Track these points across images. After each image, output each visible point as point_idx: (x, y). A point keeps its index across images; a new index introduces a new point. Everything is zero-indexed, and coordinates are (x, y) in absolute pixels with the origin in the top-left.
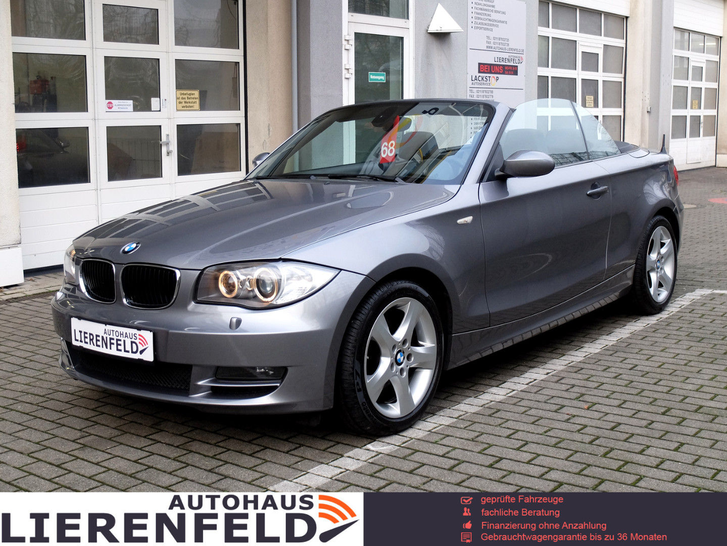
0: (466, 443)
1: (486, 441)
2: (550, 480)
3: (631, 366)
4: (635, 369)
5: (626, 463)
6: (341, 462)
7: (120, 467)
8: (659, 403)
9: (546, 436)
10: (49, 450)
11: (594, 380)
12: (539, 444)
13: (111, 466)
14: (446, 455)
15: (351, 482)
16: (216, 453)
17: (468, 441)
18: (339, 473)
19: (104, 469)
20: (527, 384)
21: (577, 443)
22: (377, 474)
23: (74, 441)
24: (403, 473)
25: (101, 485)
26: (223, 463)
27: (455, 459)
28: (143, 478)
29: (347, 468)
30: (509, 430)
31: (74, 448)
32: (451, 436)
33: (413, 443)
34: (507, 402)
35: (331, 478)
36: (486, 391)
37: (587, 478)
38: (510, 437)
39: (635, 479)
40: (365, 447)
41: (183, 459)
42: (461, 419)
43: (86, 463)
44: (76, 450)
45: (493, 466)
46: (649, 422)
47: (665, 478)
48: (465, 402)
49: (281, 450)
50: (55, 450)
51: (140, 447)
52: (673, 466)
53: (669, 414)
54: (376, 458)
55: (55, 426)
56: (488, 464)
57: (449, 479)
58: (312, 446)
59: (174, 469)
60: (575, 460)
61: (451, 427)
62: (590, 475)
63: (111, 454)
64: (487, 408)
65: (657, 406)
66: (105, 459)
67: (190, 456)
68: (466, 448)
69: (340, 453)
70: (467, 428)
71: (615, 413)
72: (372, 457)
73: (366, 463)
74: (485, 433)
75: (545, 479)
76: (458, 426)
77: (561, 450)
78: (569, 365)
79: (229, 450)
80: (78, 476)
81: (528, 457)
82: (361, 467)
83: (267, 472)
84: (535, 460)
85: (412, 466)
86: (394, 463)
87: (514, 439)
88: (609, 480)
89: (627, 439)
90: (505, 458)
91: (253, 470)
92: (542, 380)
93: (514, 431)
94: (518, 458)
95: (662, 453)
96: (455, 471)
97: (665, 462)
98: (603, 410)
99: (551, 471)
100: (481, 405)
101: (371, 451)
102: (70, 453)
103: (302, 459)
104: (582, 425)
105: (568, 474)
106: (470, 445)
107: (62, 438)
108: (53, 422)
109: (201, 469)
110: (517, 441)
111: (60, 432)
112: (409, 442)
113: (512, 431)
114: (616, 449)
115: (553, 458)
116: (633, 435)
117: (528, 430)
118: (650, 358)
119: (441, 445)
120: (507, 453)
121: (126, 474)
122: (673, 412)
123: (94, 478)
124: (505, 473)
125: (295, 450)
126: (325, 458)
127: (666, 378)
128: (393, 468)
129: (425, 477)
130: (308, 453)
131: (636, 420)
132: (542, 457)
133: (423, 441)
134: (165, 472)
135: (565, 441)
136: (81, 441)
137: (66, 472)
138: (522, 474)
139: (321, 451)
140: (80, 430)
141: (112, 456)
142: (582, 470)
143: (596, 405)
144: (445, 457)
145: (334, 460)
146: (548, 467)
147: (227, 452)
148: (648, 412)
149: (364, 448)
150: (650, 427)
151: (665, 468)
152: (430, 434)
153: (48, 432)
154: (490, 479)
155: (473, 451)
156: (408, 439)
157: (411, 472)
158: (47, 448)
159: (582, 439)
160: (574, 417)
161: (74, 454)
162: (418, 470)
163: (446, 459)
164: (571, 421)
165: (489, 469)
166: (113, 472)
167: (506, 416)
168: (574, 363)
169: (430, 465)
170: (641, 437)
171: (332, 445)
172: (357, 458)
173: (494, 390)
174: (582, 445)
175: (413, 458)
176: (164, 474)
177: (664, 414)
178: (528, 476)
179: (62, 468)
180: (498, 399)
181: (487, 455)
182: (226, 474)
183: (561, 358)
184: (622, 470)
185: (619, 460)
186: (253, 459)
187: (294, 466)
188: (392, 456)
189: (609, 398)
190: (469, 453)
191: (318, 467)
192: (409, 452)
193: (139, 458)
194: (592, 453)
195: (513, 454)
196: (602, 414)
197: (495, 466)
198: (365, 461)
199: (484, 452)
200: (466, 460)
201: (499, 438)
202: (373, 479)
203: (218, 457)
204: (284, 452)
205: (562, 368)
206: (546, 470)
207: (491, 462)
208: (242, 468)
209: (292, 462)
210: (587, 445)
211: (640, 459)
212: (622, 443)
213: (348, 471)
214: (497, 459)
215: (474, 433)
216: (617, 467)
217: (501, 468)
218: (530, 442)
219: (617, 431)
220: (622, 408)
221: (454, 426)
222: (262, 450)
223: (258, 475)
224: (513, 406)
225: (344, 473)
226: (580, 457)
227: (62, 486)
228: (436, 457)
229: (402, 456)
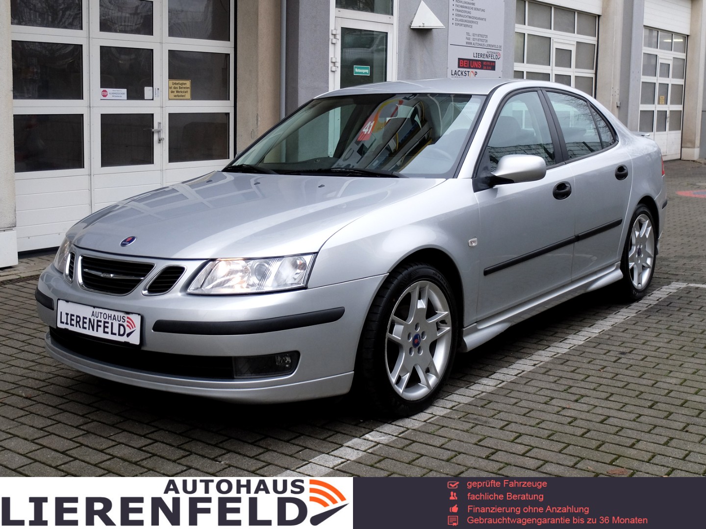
0: (461, 434)
1: (481, 432)
2: (546, 473)
3: (615, 359)
4: (619, 361)
5: (620, 456)
6: (341, 452)
7: (125, 455)
8: (645, 396)
9: (539, 428)
10: (53, 436)
11: (580, 372)
13: (116, 453)
14: (443, 446)
15: (353, 472)
16: (219, 441)
17: (463, 433)
18: (340, 462)
19: (109, 457)
20: (516, 375)
21: (571, 435)
22: (378, 465)
23: (77, 427)
24: (402, 463)
25: (107, 473)
26: (226, 451)
27: (452, 450)
28: (148, 466)
29: (347, 458)
30: (502, 422)
31: (78, 434)
32: (446, 427)
33: (410, 434)
34: (497, 393)
35: (333, 468)
36: (476, 382)
37: (581, 472)
38: (503, 429)
39: (628, 473)
40: (364, 437)
42: (455, 410)
43: (91, 450)
44: (80, 436)
45: (489, 458)
46: (637, 415)
48: (457, 392)
49: (281, 439)
50: (60, 436)
51: (143, 434)
52: (665, 460)
53: (656, 408)
54: (375, 448)
55: (58, 411)
56: (484, 455)
57: (447, 470)
58: (312, 435)
59: (178, 457)
60: (568, 452)
61: (445, 417)
62: (584, 468)
63: (115, 441)
64: (479, 398)
65: (644, 399)
66: (110, 446)
67: (192, 444)
68: (462, 439)
69: (340, 443)
70: (462, 419)
71: (603, 406)
72: (372, 447)
73: (365, 453)
74: (480, 424)
75: (541, 472)
76: (452, 416)
77: (555, 442)
78: (555, 357)
79: (231, 438)
80: (83, 463)
81: (521, 449)
82: (361, 457)
83: (269, 461)
84: (530, 453)
85: (412, 456)
86: (393, 453)
87: (507, 430)
89: (617, 432)
90: (500, 450)
91: (256, 459)
92: (530, 372)
93: (507, 422)
94: (514, 450)
95: (652, 447)
96: (454, 463)
97: (656, 457)
98: (592, 403)
99: (547, 464)
100: (472, 396)
101: (370, 441)
102: (74, 439)
103: (304, 448)
104: (572, 417)
105: (563, 467)
106: (465, 436)
107: (65, 424)
108: (55, 407)
109: (206, 457)
110: (511, 433)
111: (64, 417)
112: (406, 432)
113: (506, 423)
116: (623, 428)
117: (520, 422)
118: (632, 351)
119: (437, 435)
120: (502, 444)
121: (130, 462)
122: (660, 406)
123: (100, 465)
124: (502, 465)
125: (296, 439)
126: (325, 447)
127: (649, 371)
128: (392, 459)
129: (424, 467)
130: (309, 443)
131: (624, 413)
132: (535, 450)
133: (419, 431)
134: (169, 460)
135: (558, 434)
136: (84, 427)
137: (71, 459)
138: (517, 466)
139: (321, 441)
140: (83, 416)
141: (116, 443)
142: (576, 464)
143: (584, 398)
144: (444, 449)
145: (334, 450)
146: (543, 460)
147: (230, 440)
148: (635, 405)
149: (362, 437)
150: (638, 420)
151: (657, 463)
152: (425, 425)
153: (51, 417)
154: (488, 471)
156: (405, 429)
157: (410, 463)
158: (51, 433)
159: (574, 432)
160: (564, 409)
161: (79, 441)
162: (417, 461)
164: (561, 413)
165: (487, 461)
166: (118, 460)
167: (498, 407)
168: (560, 354)
169: (428, 456)
170: (631, 431)
171: (331, 434)
172: (356, 448)
173: (485, 381)
174: (574, 438)
175: (411, 449)
177: (651, 407)
179: (67, 455)
180: (489, 390)
181: (483, 446)
183: (547, 350)
184: (615, 463)
185: (611, 454)
186: (255, 449)
187: (296, 455)
188: (390, 446)
189: (597, 391)
190: (465, 445)
191: (319, 457)
193: (143, 445)
194: (585, 446)
195: (507, 446)
196: (591, 407)
197: (492, 458)
198: (365, 451)
199: (480, 444)
200: (463, 451)
201: (493, 429)
202: (373, 470)
203: (221, 445)
204: (284, 441)
205: (547, 359)
206: (541, 462)
207: (487, 454)
208: (244, 457)
209: (294, 452)
210: (579, 438)
211: (632, 452)
212: (612, 436)
213: (349, 462)
214: (493, 450)
215: (468, 424)
216: (610, 461)
217: (498, 460)
218: (523, 434)
219: (606, 424)
220: (610, 401)
221: (449, 416)
222: (263, 438)
223: (261, 464)
224: (504, 397)
225: (345, 463)
226: (573, 449)
227: (68, 473)
228: (433, 448)
229: (400, 446)
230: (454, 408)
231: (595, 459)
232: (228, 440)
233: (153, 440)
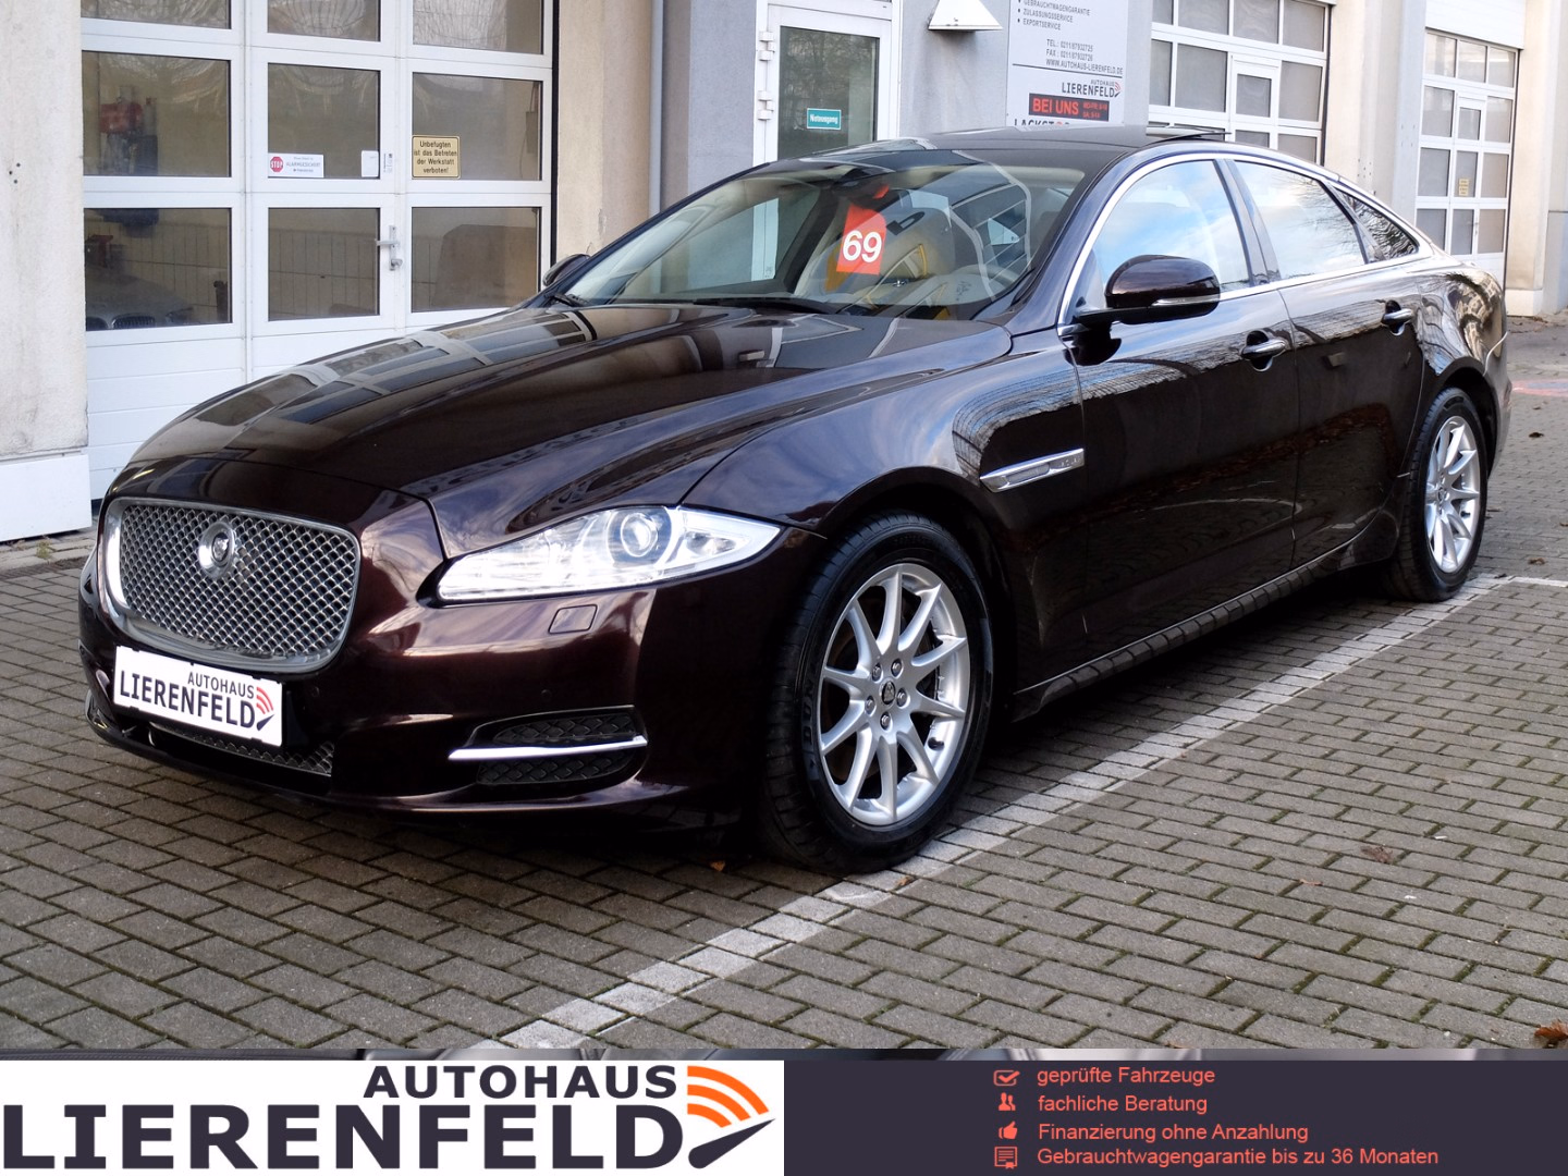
0: (1028, 889)
1: (1070, 885)
2: (1206, 972)
3: (1356, 734)
4: (1365, 739)
5: (1360, 937)
6: (773, 924)
7: (317, 926)
8: (1418, 812)
9: (1192, 877)
10: (167, 887)
11: (1282, 761)
13: (298, 924)
14: (990, 915)
15: (798, 967)
16: (516, 901)
17: (1032, 886)
18: (771, 947)
20: (1146, 767)
21: (1255, 893)
22: (850, 952)
23: (216, 868)
24: (903, 949)
25: (282, 964)
26: (530, 922)
27: (1008, 923)
28: (365, 952)
29: (787, 938)
30: (1114, 864)
31: (218, 883)
32: (997, 874)
33: (920, 888)
34: (1106, 804)
35: (756, 959)
36: (1061, 781)
37: (1280, 969)
38: (1118, 878)
39: (1380, 973)
40: (822, 894)
41: (446, 911)
42: (1015, 839)
43: (246, 916)
44: (222, 887)
45: (1087, 939)
46: (1402, 851)
47: (1442, 972)
48: (1020, 801)
49: (648, 896)
51: (356, 884)
52: (1456, 947)
53: (1440, 837)
54: (845, 917)
55: (176, 835)
56: (1076, 934)
57: (998, 965)
58: (712, 889)
59: (429, 933)
60: (1253, 929)
61: (996, 854)
62: (1286, 961)
63: (297, 898)
64: (1066, 815)
65: (1415, 818)
66: (286, 907)
67: (460, 905)
68: (1030, 900)
69: (771, 905)
70: (1029, 857)
71: (1328, 832)
72: (838, 916)
73: (824, 927)
74: (1068, 869)
75: (1194, 969)
76: (1010, 852)
77: (1225, 907)
78: (1229, 728)
79: (540, 894)
80: (231, 942)
81: (1156, 921)
82: (817, 936)
83: (622, 943)
84: (1173, 929)
85: (923, 935)
86: (885, 928)
87: (1124, 881)
88: (1327, 974)
89: (1358, 886)
90: (1110, 924)
91: (593, 938)
92: (1176, 760)
93: (1125, 866)
94: (1138, 923)
95: (1431, 919)
96: (1011, 949)
97: (1439, 939)
98: (1305, 825)
99: (1208, 953)
100: (1052, 810)
101: (834, 901)
102: (210, 894)
103: (695, 917)
104: (1264, 855)
105: (1241, 959)
106: (1037, 894)
107: (191, 861)
108: (169, 826)
109: (488, 933)
110: (1133, 888)
111: (189, 848)
112: (912, 885)
113: (1123, 866)
114: (1338, 908)
116: (1369, 879)
117: (1154, 864)
118: (1394, 717)
119: (977, 891)
120: (1114, 911)
121: (330, 942)
122: (1449, 833)
123: (266, 947)
124: (1113, 954)
125: (679, 898)
126: (740, 915)
127: (1428, 760)
128: (882, 940)
129: (948, 958)
130: (707, 904)
132: (1185, 923)
133: (940, 882)
134: (410, 938)
135: (1230, 891)
136: (232, 869)
137: (205, 934)
138: (1145, 957)
139: (732, 901)
140: (229, 845)
141: (300, 903)
142: (1271, 951)
143: (1291, 815)
144: (991, 919)
145: (760, 921)
146: (1200, 945)
147: (539, 899)
148: (1396, 831)
149: (818, 895)
150: (1403, 862)
151: (1440, 951)
152: (950, 870)
153: (163, 848)
154: (1085, 967)
155: (1044, 908)
156: (910, 878)
157: (919, 948)
158: (163, 881)
159: (1267, 887)
160: (1246, 838)
161: (220, 896)
162: (934, 945)
163: (990, 922)
164: (1241, 846)
165: (1081, 945)
166: (304, 936)
167: (1107, 833)
168: (1239, 724)
169: (957, 934)
170: (1384, 883)
171: (754, 887)
172: (806, 917)
173: (1079, 778)
174: (1267, 898)
175: (921, 920)
176: (410, 942)
177: (1429, 835)
178: (1161, 961)
179: (196, 926)
180: (1088, 797)
181: (1075, 915)
182: (538, 944)
183: (1212, 714)
184: (1351, 951)
185: (1344, 932)
186: (592, 916)
187: (677, 932)
188: (878, 914)
189: (1316, 800)
190: (1036, 911)
191: (726, 934)
192: (912, 904)
193: (356, 907)
194: (1291, 915)
195: (1126, 915)
196: (1303, 835)
197: (1092, 939)
198: (824, 924)
199: (1067, 909)
200: (1031, 924)
201: (1095, 879)
202: (841, 962)
203: (519, 908)
204: (655, 901)
205: (1213, 734)
206: (1196, 949)
207: (1083, 930)
208: (571, 934)
209: (674, 923)
210: (1277, 899)
211: (1388, 929)
212: (1347, 895)
213: (790, 945)
214: (1095, 923)
215: (1042, 868)
216: (1341, 946)
217: (1104, 943)
218: (1160, 890)
219: (1335, 870)
220: (1344, 821)
221: (1002, 852)
222: (610, 895)
223: (602, 949)
224: (1120, 813)
225: (782, 949)
226: (1264, 922)
227: (199, 964)
228: (969, 917)
229: (898, 914)
230: (1013, 835)
231: (1311, 942)
232: (535, 897)
233: (378, 896)
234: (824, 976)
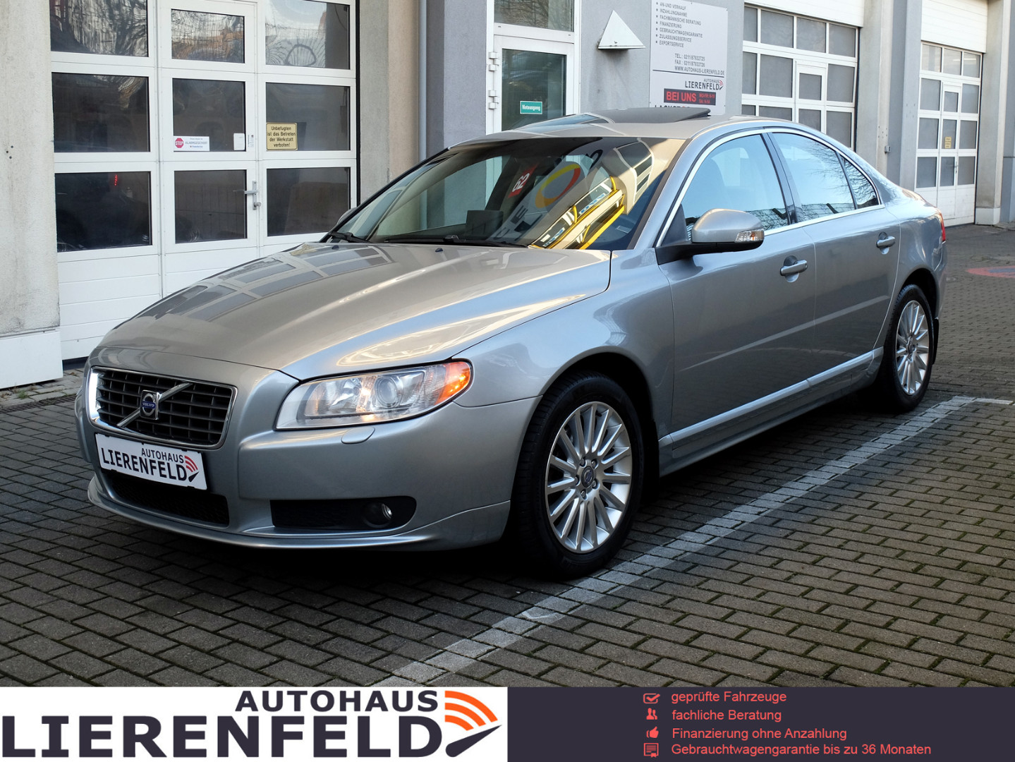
0: (653, 610)
1: (681, 608)
2: (767, 665)
3: (870, 504)
4: (876, 507)
5: (868, 641)
6: (489, 636)
7: (195, 640)
8: (908, 556)
9: (760, 601)
10: (99, 616)
11: (822, 523)
12: (750, 613)
13: (183, 639)
14: (628, 628)
15: (503, 664)
16: (323, 622)
17: (656, 608)
18: (486, 651)
20: (733, 528)
21: (802, 612)
22: (537, 654)
23: (132, 603)
24: (570, 652)
25: (170, 666)
26: (331, 636)
27: (640, 633)
28: (226, 656)
29: (497, 645)
30: (710, 593)
31: (133, 613)
32: (634, 601)
33: (584, 609)
34: (706, 554)
35: (476, 659)
36: (678, 538)
37: (815, 663)
38: (712, 603)
39: (880, 665)
40: (520, 615)
41: (279, 629)
42: (646, 577)
43: (149, 634)
44: (136, 615)
45: (690, 644)
46: (897, 583)
47: (920, 664)
48: (651, 552)
49: (408, 618)
50: (108, 615)
51: (221, 612)
52: (930, 646)
53: (922, 573)
54: (535, 630)
55: (107, 581)
56: (684, 640)
57: (632, 661)
58: (449, 613)
59: (267, 644)
60: (798, 636)
61: (633, 587)
62: (819, 657)
63: (182, 622)
64: (680, 560)
65: (906, 560)
66: (175, 628)
67: (287, 626)
68: (654, 618)
69: (487, 623)
70: (655, 590)
71: (850, 570)
72: (530, 630)
73: (521, 637)
74: (679, 597)
75: (760, 663)
76: (643, 586)
77: (780, 621)
78: (787, 502)
79: (339, 617)
80: (139, 652)
81: (736, 631)
82: (516, 643)
83: (390, 649)
84: (746, 636)
85: (583, 642)
86: (559, 638)
87: (716, 605)
88: (846, 666)
89: (868, 606)
90: (705, 633)
91: (371, 647)
92: (752, 523)
93: (717, 594)
94: (724, 633)
95: (914, 627)
96: (641, 651)
97: (919, 641)
98: (835, 566)
99: (768, 652)
100: (671, 557)
101: (528, 620)
102: (127, 620)
103: (437, 631)
104: (807, 586)
105: (790, 656)
106: (659, 614)
107: (116, 598)
108: (103, 575)
109: (304, 644)
110: (721, 609)
111: (114, 589)
112: (578, 609)
113: (715, 595)
114: (854, 621)
115: (770, 633)
116: (875, 601)
117: (735, 593)
118: (895, 492)
119: (620, 612)
120: (708, 625)
121: (202, 651)
122: (928, 569)
123: (161, 655)
124: (707, 653)
125: (428, 619)
126: (467, 630)
127: (916, 521)
128: (558, 646)
129: (600, 658)
130: (445, 623)
131: (878, 580)
132: (755, 632)
133: (597, 607)
134: (254, 648)
135: (785, 609)
136: (142, 603)
137: (123, 647)
138: (729, 655)
139: (462, 621)
140: (141, 587)
141: (184, 625)
142: (809, 651)
143: (825, 559)
144: (627, 631)
145: (479, 634)
146: (763, 647)
147: (337, 621)
148: (893, 569)
149: (518, 616)
150: (898, 590)
151: (919, 650)
152: (605, 598)
153: (98, 589)
154: (687, 662)
155: (663, 623)
156: (577, 604)
157: (582, 651)
158: (97, 612)
159: (808, 607)
160: (795, 575)
161: (133, 622)
162: (591, 649)
163: (627, 633)
164: (793, 580)
165: (686, 648)
166: (186, 648)
167: (706, 573)
168: (794, 498)
169: (606, 642)
170: (885, 605)
171: (477, 611)
172: (509, 631)
173: (689, 536)
174: (808, 615)
175: (584, 632)
176: (253, 651)
177: (915, 572)
178: (737, 657)
179: (117, 641)
180: (695, 549)
181: (683, 627)
182: (336, 651)
183: (777, 492)
184: (862, 651)
185: (858, 637)
186: (371, 631)
187: (426, 641)
188: (556, 628)
189: (842, 549)
190: (658, 625)
191: (457, 643)
192: (578, 622)
193: (220, 627)
194: (822, 626)
195: (716, 627)
196: (833, 572)
197: (693, 643)
199: (678, 624)
200: (655, 634)
201: (696, 603)
202: (531, 661)
203: (325, 627)
204: (412, 621)
205: (778, 505)
206: (761, 649)
207: (687, 638)
208: (357, 644)
209: (423, 636)
210: (814, 615)
211: (885, 635)
212: (860, 613)
213: (498, 649)
214: (696, 633)
215: (663, 597)
216: (855, 647)
217: (701, 646)
218: (738, 610)
219: (853, 596)
220: (860, 563)
221: (637, 586)
222: (383, 618)
223: (378, 654)
224: (715, 559)
225: (493, 652)
226: (806, 632)
227: (118, 667)
228: (614, 630)
229: (569, 628)
230: (645, 575)
232: (335, 620)
233: (235, 620)
234: (520, 670)
